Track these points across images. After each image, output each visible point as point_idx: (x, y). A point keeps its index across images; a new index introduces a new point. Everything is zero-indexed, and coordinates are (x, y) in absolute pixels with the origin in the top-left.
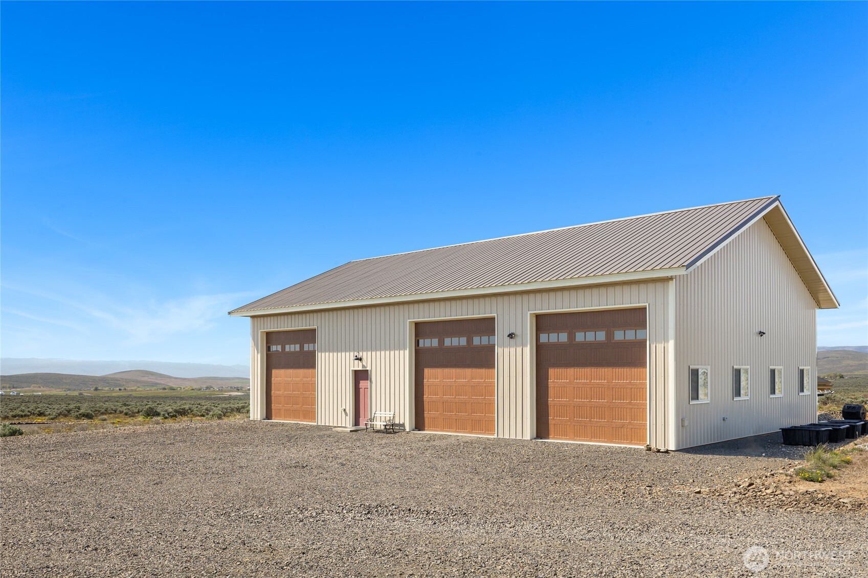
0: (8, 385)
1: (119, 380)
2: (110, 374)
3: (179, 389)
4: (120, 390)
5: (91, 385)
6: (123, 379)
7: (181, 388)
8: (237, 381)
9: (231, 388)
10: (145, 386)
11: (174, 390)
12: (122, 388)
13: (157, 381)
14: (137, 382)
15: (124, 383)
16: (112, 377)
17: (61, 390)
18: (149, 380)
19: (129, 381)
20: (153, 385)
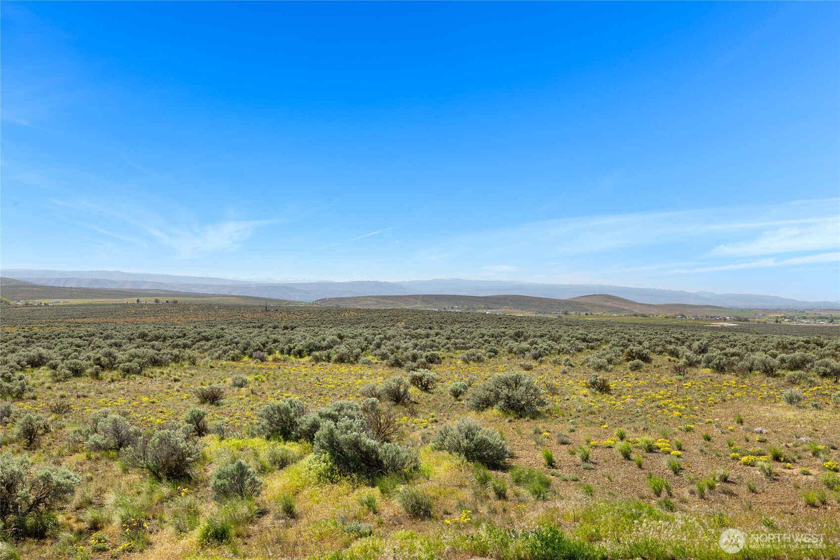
0: (483, 306)
1: (584, 305)
2: (575, 298)
3: (652, 316)
4: (587, 314)
5: (557, 308)
6: (587, 303)
7: (653, 315)
8: (708, 309)
9: (707, 317)
10: (611, 311)
11: (646, 316)
12: (588, 313)
13: (621, 307)
14: (603, 307)
15: (590, 308)
16: (578, 300)
17: (532, 313)
18: (613, 305)
19: (593, 306)
20: (619, 310)
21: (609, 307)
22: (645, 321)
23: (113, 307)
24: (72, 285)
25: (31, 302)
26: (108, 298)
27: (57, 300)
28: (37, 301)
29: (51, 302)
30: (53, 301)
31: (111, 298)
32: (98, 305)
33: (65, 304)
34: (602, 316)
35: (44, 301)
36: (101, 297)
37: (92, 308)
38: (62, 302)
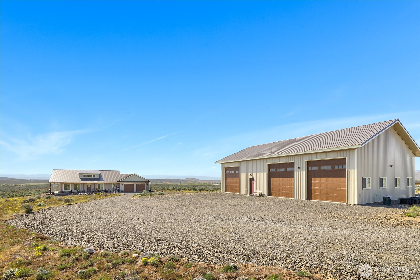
12: (187, 183)
19: (188, 181)
20: (195, 182)
21: (192, 181)
22: (200, 184)
23: (47, 185)
24: (31, 179)
25: (17, 185)
26: (44, 183)
27: (26, 184)
28: (20, 184)
29: (24, 185)
30: (25, 184)
31: (45, 183)
32: (42, 185)
33: (29, 185)
34: (190, 183)
35: (22, 184)
36: (42, 183)
37: (40, 186)
38: (28, 184)
